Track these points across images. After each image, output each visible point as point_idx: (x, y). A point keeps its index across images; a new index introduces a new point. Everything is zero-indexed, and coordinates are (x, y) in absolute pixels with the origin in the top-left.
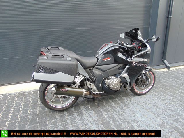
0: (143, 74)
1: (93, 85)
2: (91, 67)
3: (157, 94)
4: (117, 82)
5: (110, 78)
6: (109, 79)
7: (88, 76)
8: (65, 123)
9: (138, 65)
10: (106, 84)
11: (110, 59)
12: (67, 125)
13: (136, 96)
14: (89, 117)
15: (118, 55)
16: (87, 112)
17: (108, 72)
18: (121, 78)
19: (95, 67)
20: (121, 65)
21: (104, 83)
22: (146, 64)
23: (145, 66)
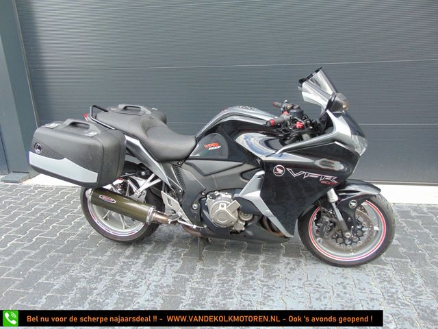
0: (334, 205)
1: (175, 202)
2: (178, 160)
4: (225, 208)
5: (217, 193)
6: (214, 197)
7: (166, 179)
8: (106, 269)
9: (295, 175)
10: (207, 208)
12: (105, 273)
14: (159, 274)
15: (236, 140)
16: (167, 261)
17: (212, 179)
18: (239, 199)
19: (187, 161)
20: (247, 167)
21: (203, 207)
22: (331, 177)
23: (325, 182)
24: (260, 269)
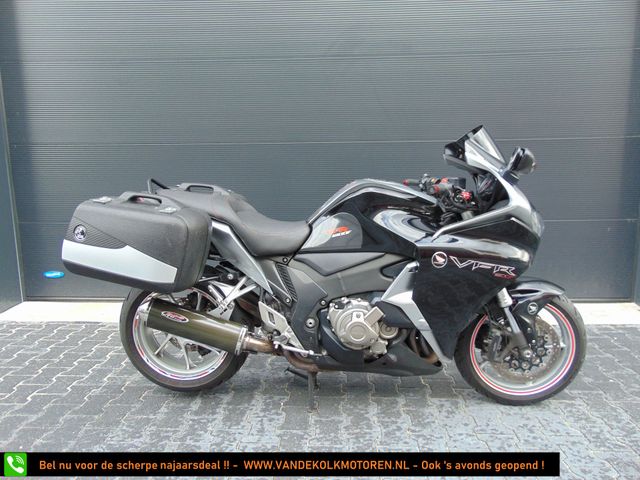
0: (507, 311)
1: (280, 317)
2: (284, 254)
3: (594, 415)
4: (361, 320)
5: (345, 300)
6: (341, 306)
7: (266, 284)
8: (167, 432)
9: (461, 265)
10: (329, 324)
11: (348, 233)
12: (168, 437)
13: (488, 401)
14: (254, 431)
15: (374, 220)
16: (262, 414)
17: (339, 279)
18: (382, 305)
19: (298, 256)
20: (390, 259)
21: (323, 321)
22: (507, 268)
23: (500, 275)
24: (404, 415)
